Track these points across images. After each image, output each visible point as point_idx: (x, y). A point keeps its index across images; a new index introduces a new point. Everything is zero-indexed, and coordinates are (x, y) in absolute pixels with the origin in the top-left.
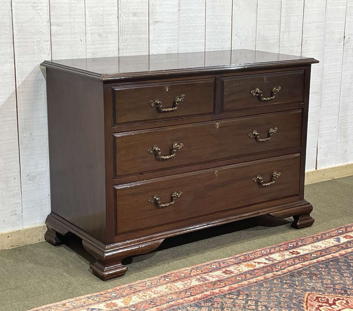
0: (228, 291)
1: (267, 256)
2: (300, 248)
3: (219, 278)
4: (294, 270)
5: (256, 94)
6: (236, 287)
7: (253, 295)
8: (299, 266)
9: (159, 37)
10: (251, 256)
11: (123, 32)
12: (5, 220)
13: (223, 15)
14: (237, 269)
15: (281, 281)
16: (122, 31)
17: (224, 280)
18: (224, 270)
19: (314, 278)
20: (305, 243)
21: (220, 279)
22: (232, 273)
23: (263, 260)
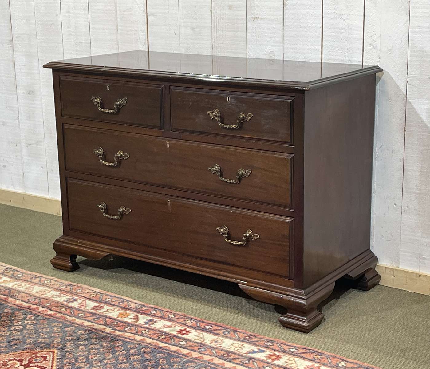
5: (214, 117)
9: (258, 37)
11: (218, 27)
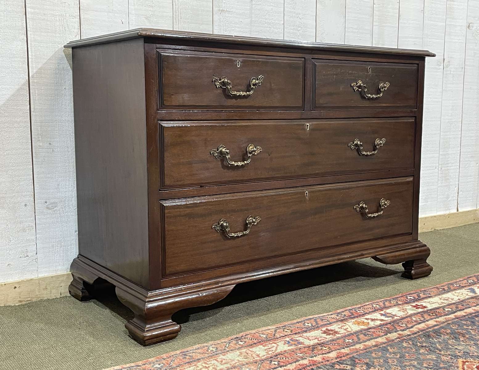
0: (336, 358)
1: (382, 311)
2: (424, 301)
3: (318, 340)
4: (427, 329)
5: (358, 88)
6: (348, 352)
7: (377, 364)
8: (432, 323)
10: (359, 310)
11: (180, 18)
12: (11, 264)
13: (305, 14)
14: (342, 328)
15: (413, 344)
16: (177, 16)
17: (328, 343)
18: (324, 329)
19: (461, 339)
20: (430, 295)
21: (321, 341)
22: (337, 334)
23: (377, 315)
